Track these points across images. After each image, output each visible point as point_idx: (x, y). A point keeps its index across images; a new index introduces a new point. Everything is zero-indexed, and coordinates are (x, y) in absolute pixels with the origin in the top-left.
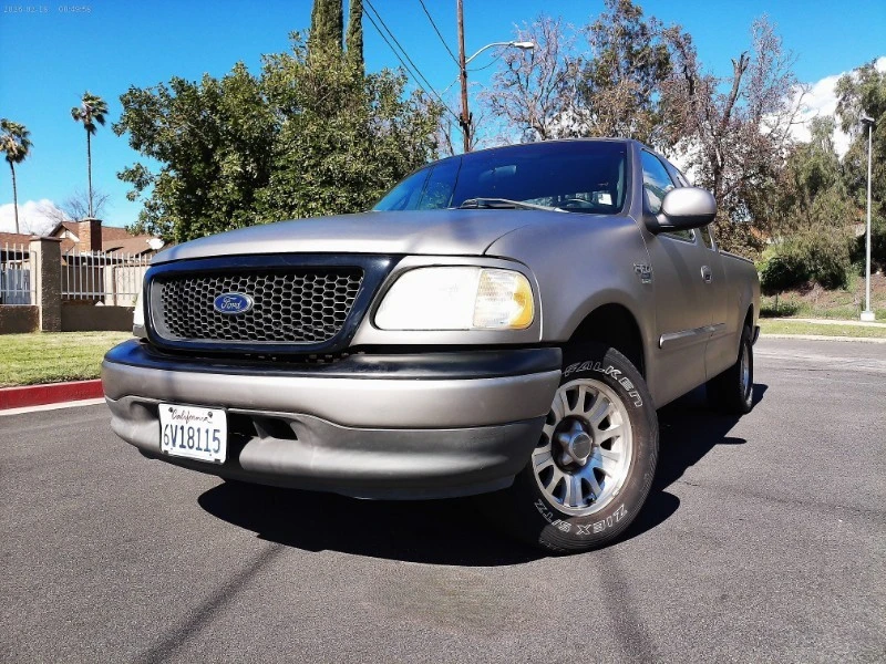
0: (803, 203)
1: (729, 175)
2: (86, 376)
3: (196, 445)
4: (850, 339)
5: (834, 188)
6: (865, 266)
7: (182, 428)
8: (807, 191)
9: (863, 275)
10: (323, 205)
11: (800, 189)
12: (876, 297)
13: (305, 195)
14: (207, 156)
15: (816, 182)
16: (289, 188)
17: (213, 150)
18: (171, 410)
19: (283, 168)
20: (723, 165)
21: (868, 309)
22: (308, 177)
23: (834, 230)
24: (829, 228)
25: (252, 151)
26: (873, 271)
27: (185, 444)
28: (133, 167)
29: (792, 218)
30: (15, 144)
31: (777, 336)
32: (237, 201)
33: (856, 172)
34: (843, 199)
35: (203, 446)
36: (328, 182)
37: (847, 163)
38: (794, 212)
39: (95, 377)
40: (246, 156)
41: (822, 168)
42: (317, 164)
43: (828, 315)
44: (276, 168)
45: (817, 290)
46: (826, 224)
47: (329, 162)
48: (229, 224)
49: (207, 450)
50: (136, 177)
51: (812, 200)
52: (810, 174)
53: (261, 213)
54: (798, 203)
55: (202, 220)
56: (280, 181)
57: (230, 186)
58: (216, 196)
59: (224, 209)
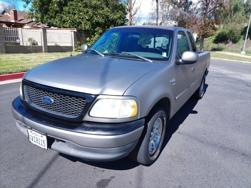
0: (231, 15)
1: (211, 6)
2: (13, 72)
3: (39, 143)
4: (236, 61)
5: (241, 12)
6: (245, 36)
7: (34, 137)
8: (233, 12)
9: (244, 39)
10: (84, 14)
11: (231, 11)
12: (247, 46)
15: (236, 9)
18: (31, 131)
20: (209, 3)
21: (243, 50)
22: (80, 4)
23: (238, 25)
24: (237, 24)
26: (247, 38)
27: (36, 141)
29: (227, 21)
31: (216, 58)
32: (58, 11)
33: (248, 7)
34: (243, 15)
35: (41, 143)
36: (86, 6)
37: (247, 4)
38: (228, 18)
39: (16, 72)
41: (238, 5)
43: (232, 51)
45: (231, 43)
46: (237, 23)
48: (56, 18)
49: (42, 145)
51: (234, 15)
52: (234, 6)
54: (229, 15)
55: (47, 16)
56: (71, 5)
57: (56, 5)
58: (51, 8)
59: (54, 13)
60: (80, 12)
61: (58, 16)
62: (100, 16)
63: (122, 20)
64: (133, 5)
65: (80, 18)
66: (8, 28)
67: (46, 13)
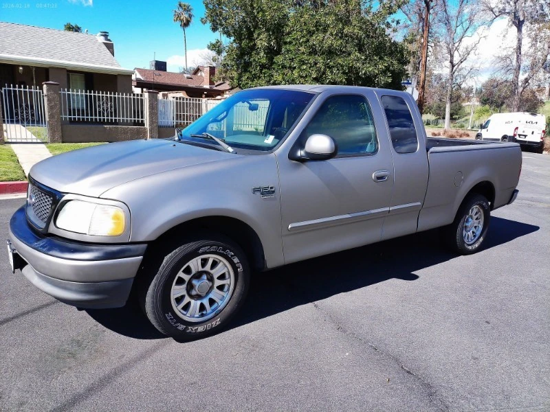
10: (310, 67)
13: (300, 61)
14: (250, 35)
16: (292, 56)
17: (254, 31)
19: (290, 43)
22: (302, 49)
25: (273, 33)
28: (214, 42)
30: (185, 16)
32: (266, 64)
36: (313, 52)
40: (270, 35)
42: (308, 41)
44: (286, 43)
47: (314, 40)
48: (261, 77)
50: (217, 47)
53: (277, 71)
55: (248, 75)
56: (288, 51)
57: (262, 54)
58: (254, 60)
59: (258, 68)
60: (303, 64)
61: (264, 73)
62: (338, 70)
63: (389, 77)
64: (460, 40)
65: (302, 77)
66: (190, 100)
67: (246, 71)
